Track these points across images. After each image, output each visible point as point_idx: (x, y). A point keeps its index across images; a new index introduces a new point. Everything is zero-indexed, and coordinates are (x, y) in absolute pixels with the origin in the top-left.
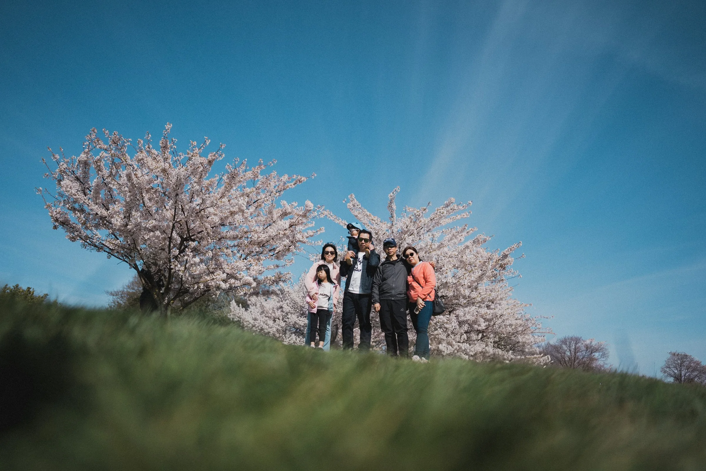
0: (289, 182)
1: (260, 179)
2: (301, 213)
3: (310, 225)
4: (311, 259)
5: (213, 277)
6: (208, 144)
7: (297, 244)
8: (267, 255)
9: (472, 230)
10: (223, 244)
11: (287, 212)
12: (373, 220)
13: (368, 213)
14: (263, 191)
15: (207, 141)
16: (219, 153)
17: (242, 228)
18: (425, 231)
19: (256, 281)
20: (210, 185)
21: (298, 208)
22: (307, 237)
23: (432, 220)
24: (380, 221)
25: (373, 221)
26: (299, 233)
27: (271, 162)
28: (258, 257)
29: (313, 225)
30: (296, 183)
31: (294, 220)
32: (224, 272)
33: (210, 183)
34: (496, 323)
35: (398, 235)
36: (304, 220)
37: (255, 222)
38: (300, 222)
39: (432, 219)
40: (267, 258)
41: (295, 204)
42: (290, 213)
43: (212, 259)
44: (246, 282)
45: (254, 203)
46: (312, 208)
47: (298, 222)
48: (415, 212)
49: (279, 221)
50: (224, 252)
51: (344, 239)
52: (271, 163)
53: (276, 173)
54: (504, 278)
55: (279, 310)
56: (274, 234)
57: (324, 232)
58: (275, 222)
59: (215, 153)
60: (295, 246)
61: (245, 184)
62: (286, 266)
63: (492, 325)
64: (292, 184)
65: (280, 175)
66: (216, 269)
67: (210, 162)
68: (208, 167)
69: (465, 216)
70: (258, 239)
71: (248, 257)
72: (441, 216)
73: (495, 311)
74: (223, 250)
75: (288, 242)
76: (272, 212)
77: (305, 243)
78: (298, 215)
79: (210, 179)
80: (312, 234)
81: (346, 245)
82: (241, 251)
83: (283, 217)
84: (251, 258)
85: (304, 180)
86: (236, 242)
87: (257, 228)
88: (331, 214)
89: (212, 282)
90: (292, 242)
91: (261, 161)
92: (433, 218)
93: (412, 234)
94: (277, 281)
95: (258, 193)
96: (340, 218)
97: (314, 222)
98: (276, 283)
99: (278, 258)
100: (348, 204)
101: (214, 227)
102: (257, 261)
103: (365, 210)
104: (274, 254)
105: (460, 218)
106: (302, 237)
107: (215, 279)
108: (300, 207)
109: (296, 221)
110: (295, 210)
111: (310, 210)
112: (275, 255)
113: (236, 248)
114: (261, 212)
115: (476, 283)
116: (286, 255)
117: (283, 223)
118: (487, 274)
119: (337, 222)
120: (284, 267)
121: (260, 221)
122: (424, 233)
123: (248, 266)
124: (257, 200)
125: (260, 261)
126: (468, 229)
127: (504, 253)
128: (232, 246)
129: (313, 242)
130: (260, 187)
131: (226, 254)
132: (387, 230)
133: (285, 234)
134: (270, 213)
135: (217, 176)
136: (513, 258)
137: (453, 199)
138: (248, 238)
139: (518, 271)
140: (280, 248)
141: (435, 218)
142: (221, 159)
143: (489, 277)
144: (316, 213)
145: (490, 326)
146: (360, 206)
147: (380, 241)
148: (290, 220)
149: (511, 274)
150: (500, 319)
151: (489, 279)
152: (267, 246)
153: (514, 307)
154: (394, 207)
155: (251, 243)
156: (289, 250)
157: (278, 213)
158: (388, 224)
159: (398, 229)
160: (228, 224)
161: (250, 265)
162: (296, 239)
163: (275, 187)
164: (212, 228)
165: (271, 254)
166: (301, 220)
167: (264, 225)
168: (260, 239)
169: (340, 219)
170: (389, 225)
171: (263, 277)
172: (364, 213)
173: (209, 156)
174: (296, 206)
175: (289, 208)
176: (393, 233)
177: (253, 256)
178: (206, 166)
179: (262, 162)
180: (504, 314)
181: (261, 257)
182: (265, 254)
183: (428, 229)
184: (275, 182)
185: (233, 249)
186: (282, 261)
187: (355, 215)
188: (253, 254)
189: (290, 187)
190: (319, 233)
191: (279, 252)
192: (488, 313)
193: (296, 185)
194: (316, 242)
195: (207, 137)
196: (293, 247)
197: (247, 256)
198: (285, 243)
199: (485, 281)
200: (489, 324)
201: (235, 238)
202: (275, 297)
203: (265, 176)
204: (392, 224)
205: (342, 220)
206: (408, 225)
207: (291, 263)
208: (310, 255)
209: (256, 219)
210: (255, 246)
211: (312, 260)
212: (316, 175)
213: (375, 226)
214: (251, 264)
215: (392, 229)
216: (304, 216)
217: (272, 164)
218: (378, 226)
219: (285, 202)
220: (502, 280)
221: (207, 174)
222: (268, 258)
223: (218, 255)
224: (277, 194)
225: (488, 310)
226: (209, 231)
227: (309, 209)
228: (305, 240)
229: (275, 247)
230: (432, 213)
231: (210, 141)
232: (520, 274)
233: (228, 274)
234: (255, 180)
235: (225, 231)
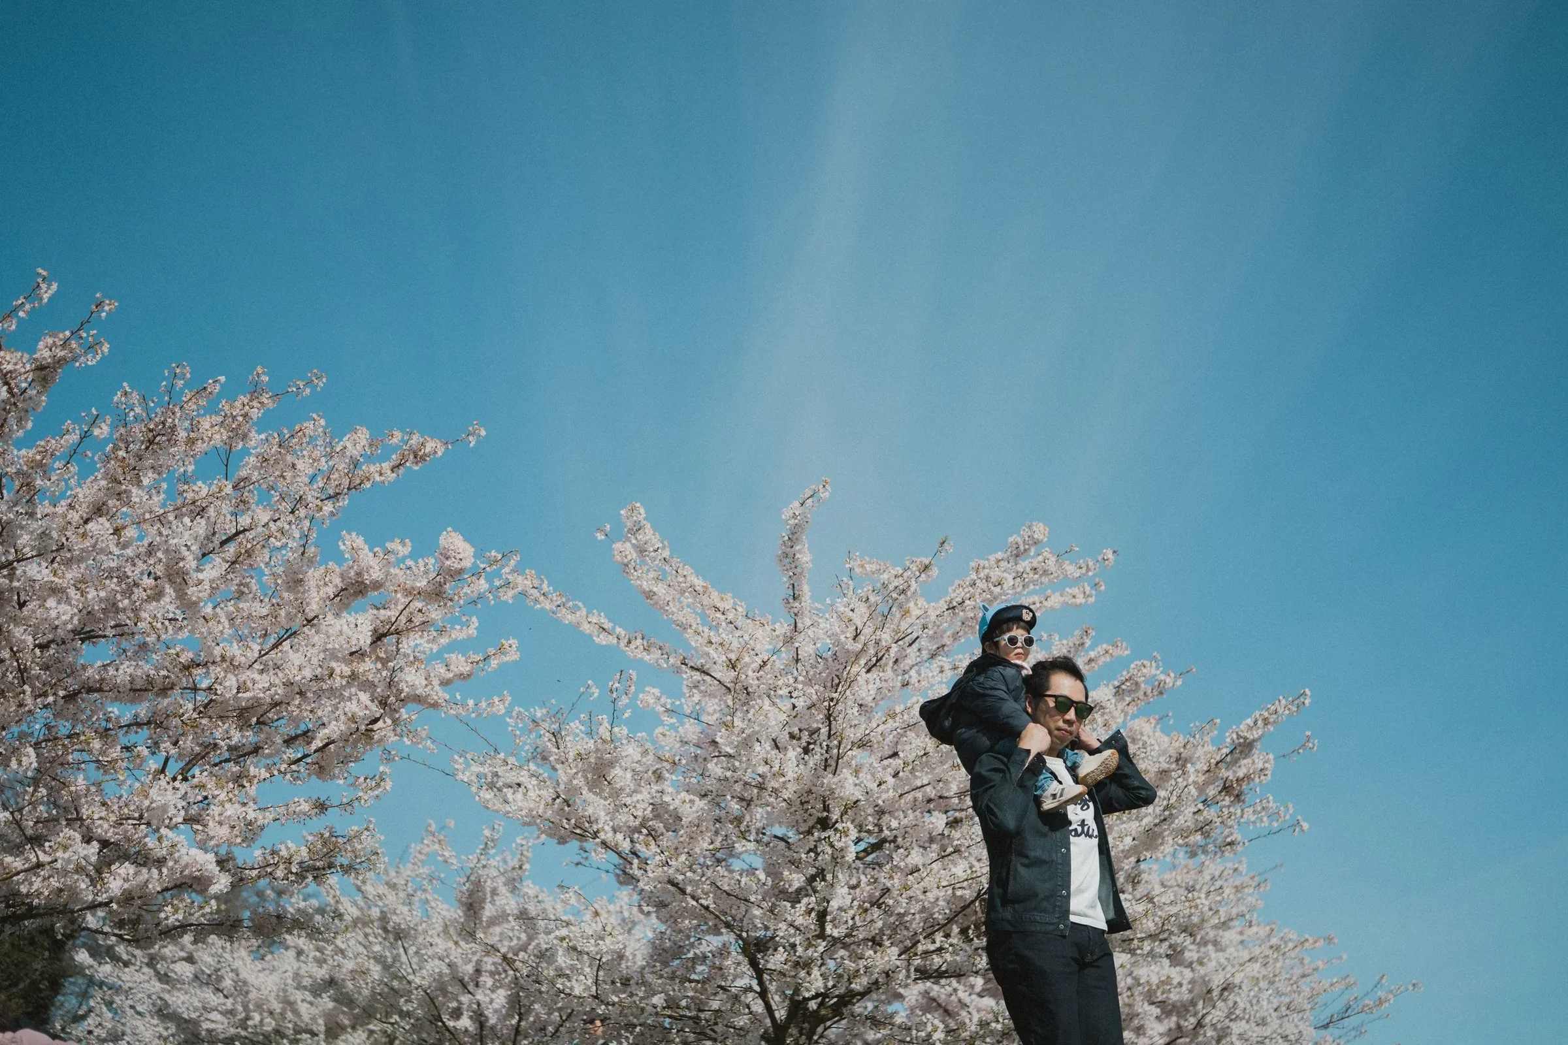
0: (370, 459)
1: (255, 448)
2: (422, 583)
3: (459, 634)
4: (460, 776)
5: (37, 855)
6: (46, 297)
7: (402, 710)
8: (276, 759)
9: (1107, 652)
10: (89, 718)
11: (368, 582)
12: (717, 609)
13: (699, 583)
14: (264, 500)
15: (44, 286)
16: (84, 335)
17: (169, 651)
18: (924, 652)
19: (229, 871)
20: (40, 465)
21: (410, 563)
22: (445, 683)
23: (954, 608)
24: (745, 613)
25: (719, 615)
26: (412, 663)
27: (303, 381)
28: (236, 769)
29: (472, 631)
30: (400, 465)
31: (392, 614)
32: (88, 840)
33: (38, 457)
34: (1208, 1019)
35: (821, 667)
36: (435, 613)
37: (227, 624)
38: (418, 619)
39: (955, 604)
40: (276, 773)
41: (400, 548)
42: (377, 585)
43: (36, 782)
44: (187, 872)
45: (223, 543)
46: (467, 564)
47: (410, 621)
48: (885, 576)
49: (330, 617)
50: (90, 752)
51: (597, 690)
52: (301, 384)
53: (323, 422)
54: (1237, 836)
55: (324, 995)
56: (308, 673)
57: (515, 662)
58: (315, 621)
59: (68, 333)
60: (395, 722)
61: (191, 468)
62: (356, 804)
63: (1191, 1027)
64: (386, 466)
65: (337, 430)
66: (51, 825)
67: (44, 373)
68: (35, 392)
69: (1080, 600)
70: (240, 695)
71: (196, 771)
72: (991, 593)
73: (1202, 971)
74: (89, 744)
75: (369, 703)
76: (301, 580)
77: (435, 705)
78: (408, 592)
79: (42, 443)
80: (466, 668)
81: (605, 716)
82: (166, 745)
83: (346, 601)
84: (205, 773)
85: (436, 452)
86: (143, 710)
87: (234, 650)
88: (545, 586)
89: (34, 879)
90: (383, 703)
91: (258, 375)
92: (960, 600)
93: (875, 665)
94: (318, 869)
95: (242, 505)
96: (580, 604)
97: (474, 619)
98: (315, 878)
99: (322, 770)
100: (618, 546)
101: (53, 641)
102: (231, 785)
103: (687, 570)
104: (306, 756)
105: (1057, 606)
106: (425, 683)
107: (48, 867)
108: (420, 560)
109: (402, 617)
110: (401, 573)
111: (460, 571)
112: (309, 760)
113: (145, 732)
114: (254, 581)
115: (1133, 859)
116: (357, 760)
117: (345, 627)
118: (1179, 822)
119: (569, 618)
120: (349, 808)
121: (250, 616)
122: (919, 659)
123: (194, 810)
124: (238, 533)
125: (247, 785)
126: (1092, 648)
127: (1239, 737)
128: (128, 726)
129: (471, 703)
130: (254, 479)
131: (98, 761)
132: (775, 652)
133: (353, 676)
134: (296, 582)
135: (74, 429)
136: (1271, 756)
137: (1040, 531)
138: (195, 689)
139: (1291, 806)
140: (334, 729)
141: (967, 602)
142: (91, 361)
143: (1184, 833)
144: (482, 585)
145: (1181, 1031)
146: (666, 554)
147: (748, 694)
148: (375, 612)
149: (1265, 819)
150: (1220, 1004)
151: (1180, 842)
152: (275, 724)
153: (1275, 956)
154: (805, 557)
155: (211, 708)
156: (372, 738)
157: (326, 584)
158: (777, 626)
159: (818, 645)
160: (110, 632)
161: (201, 802)
162: (401, 691)
163: (313, 478)
164: (43, 647)
165: (292, 753)
166: (420, 611)
167: (265, 635)
168: (248, 695)
169: (579, 608)
170: (783, 628)
171: (258, 853)
172: (681, 579)
173: (41, 345)
174: (404, 558)
175: (374, 562)
176: (797, 661)
177: (216, 765)
178: (24, 385)
179: (265, 378)
180: (1237, 981)
181: (252, 769)
182: (270, 756)
183: (935, 647)
184: (314, 460)
185: (132, 738)
186: (341, 782)
187: (644, 592)
188: (214, 757)
189: (378, 478)
190: (494, 663)
191: (327, 745)
192: (1175, 982)
193: (402, 470)
194: (484, 704)
195: (45, 273)
196: (389, 721)
197: (190, 764)
198: (352, 707)
199: (1168, 848)
200: (1179, 1027)
201: (140, 690)
202: (302, 942)
203: (276, 435)
204: (796, 627)
205: (589, 612)
206: (860, 627)
207: (376, 792)
208: (456, 757)
209: (232, 609)
210: (227, 725)
211: (466, 780)
212: (483, 433)
213: (724, 635)
214: (206, 798)
215: (797, 645)
216: (436, 594)
217: (308, 391)
218: (738, 633)
219: (360, 541)
220: (1229, 844)
221: (27, 421)
222: (280, 772)
223: (62, 764)
224: (325, 508)
225: (1172, 968)
226: (27, 658)
227: (457, 566)
228: (439, 694)
229: (310, 726)
230: (957, 582)
231: (55, 286)
232: (1299, 817)
233: (105, 843)
234: (233, 450)
235: (99, 663)
